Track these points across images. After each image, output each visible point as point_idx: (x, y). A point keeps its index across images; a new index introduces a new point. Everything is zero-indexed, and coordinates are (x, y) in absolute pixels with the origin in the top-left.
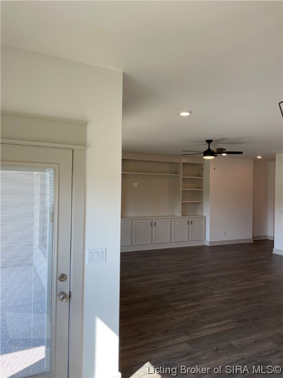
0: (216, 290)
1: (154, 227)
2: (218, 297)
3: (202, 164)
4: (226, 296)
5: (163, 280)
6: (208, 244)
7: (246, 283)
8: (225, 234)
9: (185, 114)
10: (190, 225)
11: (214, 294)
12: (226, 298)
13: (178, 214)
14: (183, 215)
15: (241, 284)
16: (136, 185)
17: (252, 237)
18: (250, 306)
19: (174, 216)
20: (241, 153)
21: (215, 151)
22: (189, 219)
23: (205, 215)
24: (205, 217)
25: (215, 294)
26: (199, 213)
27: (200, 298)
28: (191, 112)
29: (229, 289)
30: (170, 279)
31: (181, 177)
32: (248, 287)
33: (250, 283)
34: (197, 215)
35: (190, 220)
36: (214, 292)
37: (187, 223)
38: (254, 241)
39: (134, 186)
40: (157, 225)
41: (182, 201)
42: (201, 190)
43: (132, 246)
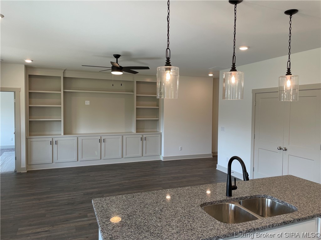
1: (103, 143)
6: (162, 159)
8: (181, 150)
10: (144, 141)
13: (134, 130)
14: (137, 132)
16: (87, 103)
23: (161, 132)
24: (161, 134)
31: (135, 95)
35: (144, 136)
37: (140, 139)
38: (213, 156)
39: (86, 104)
40: (106, 141)
41: (136, 118)
42: (158, 107)
43: (79, 162)
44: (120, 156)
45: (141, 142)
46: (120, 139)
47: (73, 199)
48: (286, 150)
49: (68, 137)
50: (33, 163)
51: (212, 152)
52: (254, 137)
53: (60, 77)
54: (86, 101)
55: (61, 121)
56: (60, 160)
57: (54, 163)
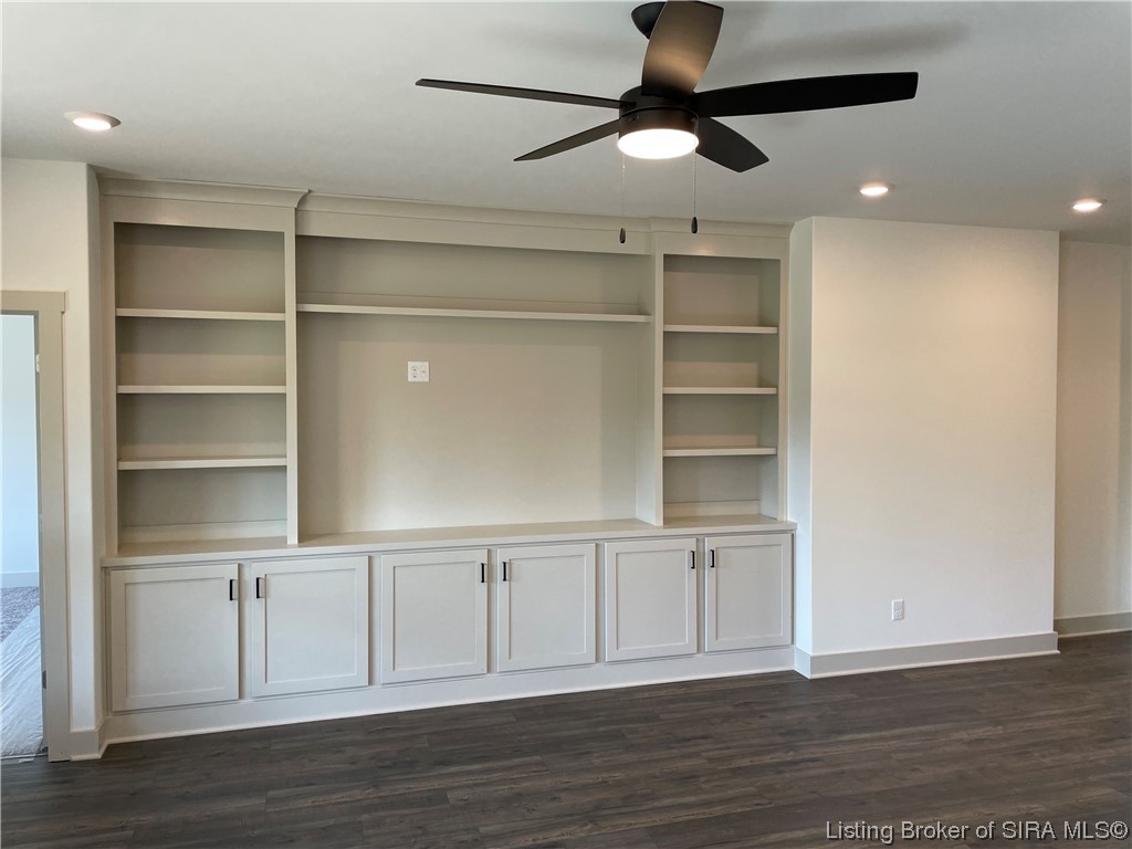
1: (500, 588)
6: (803, 668)
8: (901, 616)
10: (709, 574)
13: (650, 512)
14: (668, 521)
16: (418, 371)
17: (1050, 631)
19: (632, 522)
22: (699, 540)
23: (790, 518)
24: (791, 531)
26: (767, 509)
31: (659, 329)
35: (709, 544)
37: (687, 559)
38: (1059, 645)
39: (410, 379)
40: (514, 576)
41: (665, 448)
42: (771, 391)
43: (376, 687)
44: (587, 651)
45: (690, 577)
46: (588, 563)
49: (323, 559)
50: (138, 699)
51: (1055, 627)
53: (278, 237)
54: (410, 364)
55: (283, 469)
56: (277, 683)
57: (247, 701)
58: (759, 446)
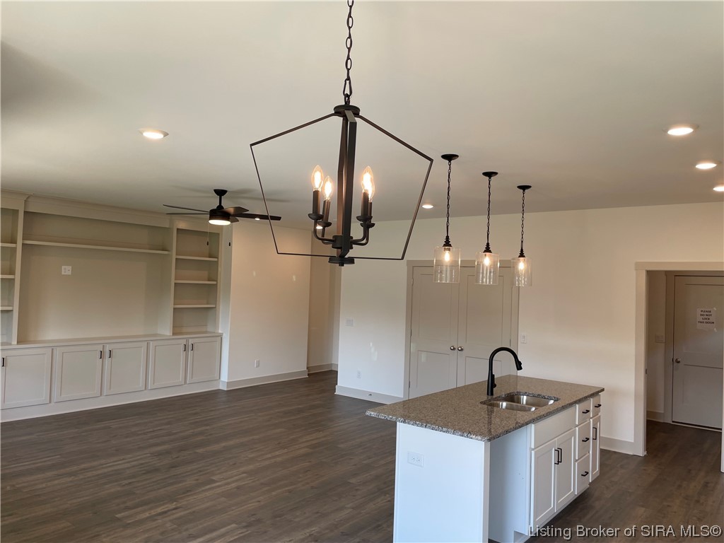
0: (219, 474)
1: (107, 360)
2: (219, 486)
3: (218, 234)
4: (233, 482)
5: (110, 469)
6: (223, 387)
7: (277, 453)
8: (258, 366)
9: (153, 135)
10: (190, 353)
11: (214, 481)
12: (234, 485)
13: (167, 331)
14: (174, 334)
15: (269, 456)
16: (67, 270)
18: (274, 493)
19: (156, 335)
20: (279, 218)
21: (231, 211)
22: (187, 341)
23: (220, 331)
24: (221, 336)
25: (217, 482)
26: (210, 328)
27: (184, 493)
28: (166, 134)
29: (242, 469)
30: (128, 465)
31: (174, 257)
32: (279, 459)
33: (286, 450)
34: (206, 332)
35: (191, 342)
36: (214, 478)
37: (182, 347)
38: (308, 375)
39: (63, 273)
40: (114, 355)
41: (174, 304)
42: (215, 283)
43: (52, 404)
44: (141, 385)
45: (183, 354)
46: (143, 350)
47: (142, 464)
48: (462, 350)
49: (31, 349)
51: (308, 368)
52: (410, 335)
53: (18, 212)
54: (63, 267)
55: (13, 311)
56: (10, 403)
58: (208, 304)
